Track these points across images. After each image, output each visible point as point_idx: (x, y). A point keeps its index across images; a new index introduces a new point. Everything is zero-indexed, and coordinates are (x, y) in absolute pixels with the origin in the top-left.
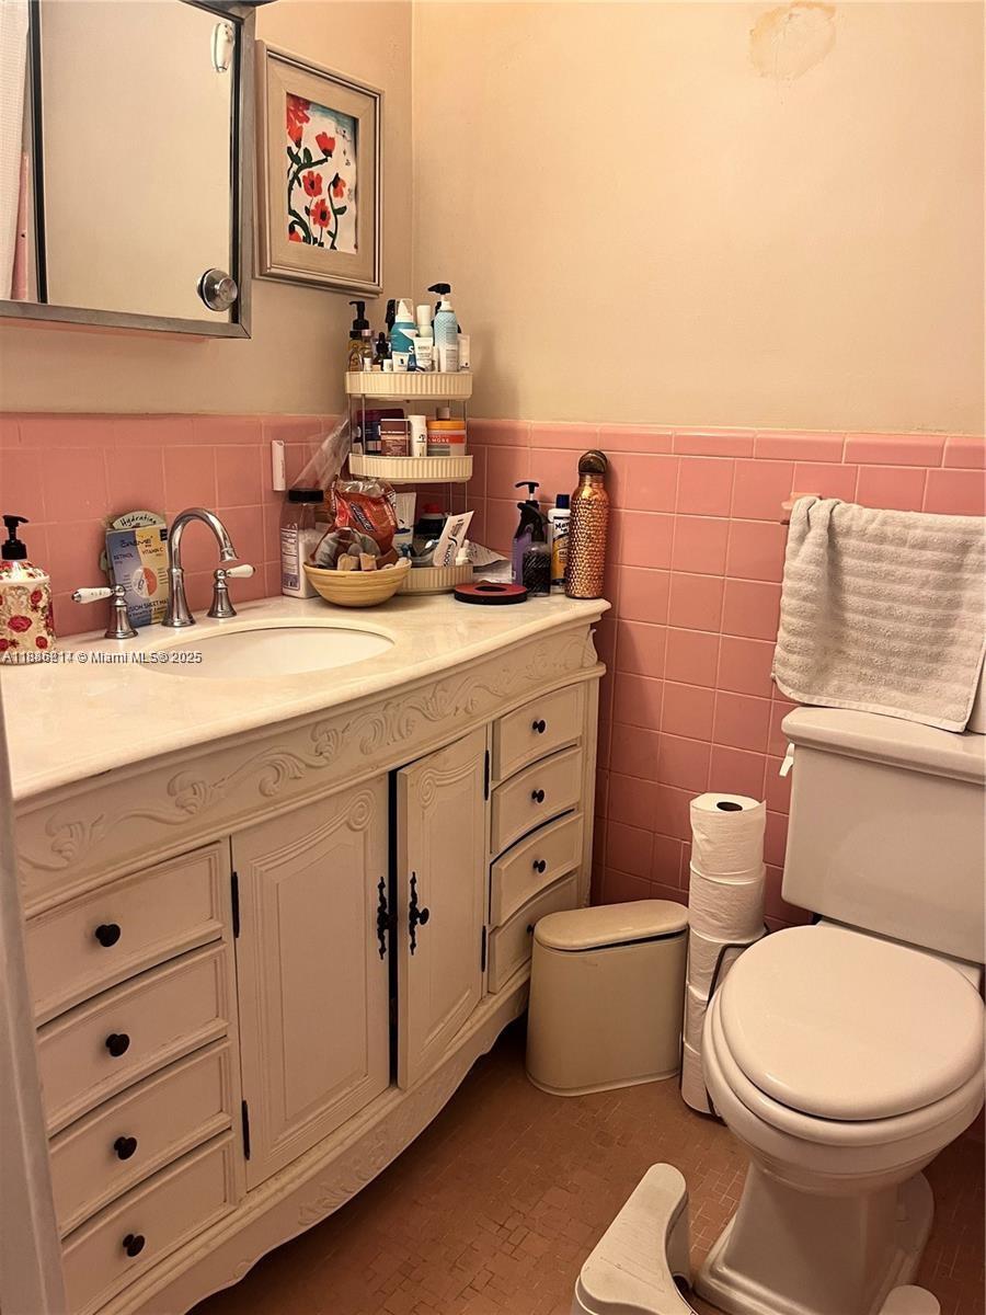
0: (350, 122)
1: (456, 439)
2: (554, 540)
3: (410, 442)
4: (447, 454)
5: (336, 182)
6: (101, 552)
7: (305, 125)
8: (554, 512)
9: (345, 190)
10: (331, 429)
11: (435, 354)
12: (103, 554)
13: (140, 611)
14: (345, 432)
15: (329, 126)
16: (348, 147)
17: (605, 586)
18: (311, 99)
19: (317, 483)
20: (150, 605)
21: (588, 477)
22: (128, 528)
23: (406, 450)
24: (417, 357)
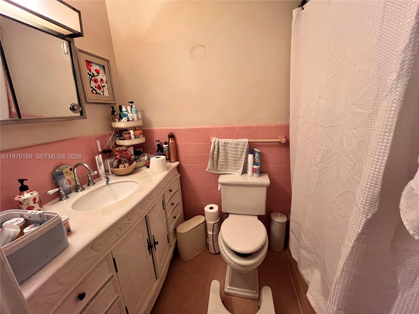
0: (102, 66)
1: (141, 134)
2: (165, 151)
3: (131, 136)
4: (140, 137)
5: (102, 80)
6: (53, 178)
7: (91, 67)
8: (164, 146)
9: (104, 82)
10: (110, 135)
11: (133, 117)
12: (54, 179)
13: (68, 190)
14: (114, 135)
15: (98, 68)
16: (103, 72)
17: (177, 159)
18: (91, 61)
19: (109, 148)
20: (71, 188)
21: (170, 138)
22: (60, 171)
23: (130, 138)
24: (129, 118)
